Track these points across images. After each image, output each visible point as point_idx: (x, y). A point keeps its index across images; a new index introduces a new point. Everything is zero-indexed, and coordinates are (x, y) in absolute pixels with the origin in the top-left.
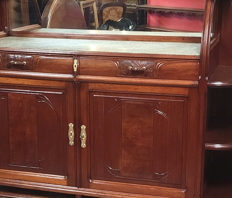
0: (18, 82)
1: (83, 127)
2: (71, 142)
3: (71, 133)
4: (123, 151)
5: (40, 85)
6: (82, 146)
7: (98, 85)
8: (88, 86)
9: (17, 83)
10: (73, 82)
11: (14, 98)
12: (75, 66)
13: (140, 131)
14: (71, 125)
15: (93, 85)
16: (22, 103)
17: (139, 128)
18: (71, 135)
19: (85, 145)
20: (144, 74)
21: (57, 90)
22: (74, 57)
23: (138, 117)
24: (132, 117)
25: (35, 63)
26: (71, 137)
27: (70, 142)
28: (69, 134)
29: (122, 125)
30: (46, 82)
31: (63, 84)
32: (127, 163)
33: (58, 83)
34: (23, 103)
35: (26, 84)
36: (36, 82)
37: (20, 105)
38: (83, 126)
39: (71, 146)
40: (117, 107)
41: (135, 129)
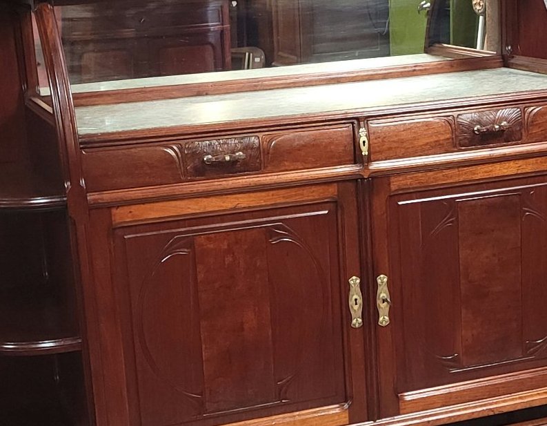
0: (225, 205)
1: (382, 279)
2: (357, 320)
3: (356, 300)
4: (464, 311)
5: (278, 201)
6: (382, 323)
7: (411, 178)
8: (389, 184)
9: (222, 206)
10: (357, 180)
11: (212, 246)
12: (364, 142)
13: (497, 261)
14: (355, 281)
15: (401, 179)
16: (233, 254)
17: (494, 255)
18: (356, 304)
19: (387, 318)
20: (505, 136)
21: (315, 207)
22: (356, 122)
23: (493, 231)
24: (481, 233)
25: (264, 152)
26: (356, 307)
27: (354, 321)
28: (350, 303)
29: (460, 256)
30: (293, 192)
31: (332, 191)
32: (473, 335)
33: (321, 191)
34: (236, 254)
35: (243, 206)
36: (268, 196)
37: (229, 259)
38: (382, 276)
39: (356, 328)
40: (449, 218)
41: (487, 257)
